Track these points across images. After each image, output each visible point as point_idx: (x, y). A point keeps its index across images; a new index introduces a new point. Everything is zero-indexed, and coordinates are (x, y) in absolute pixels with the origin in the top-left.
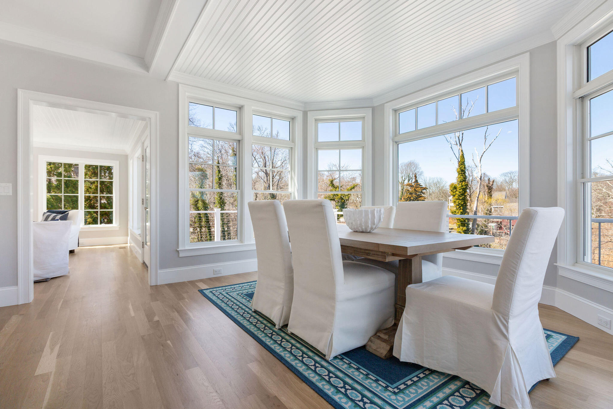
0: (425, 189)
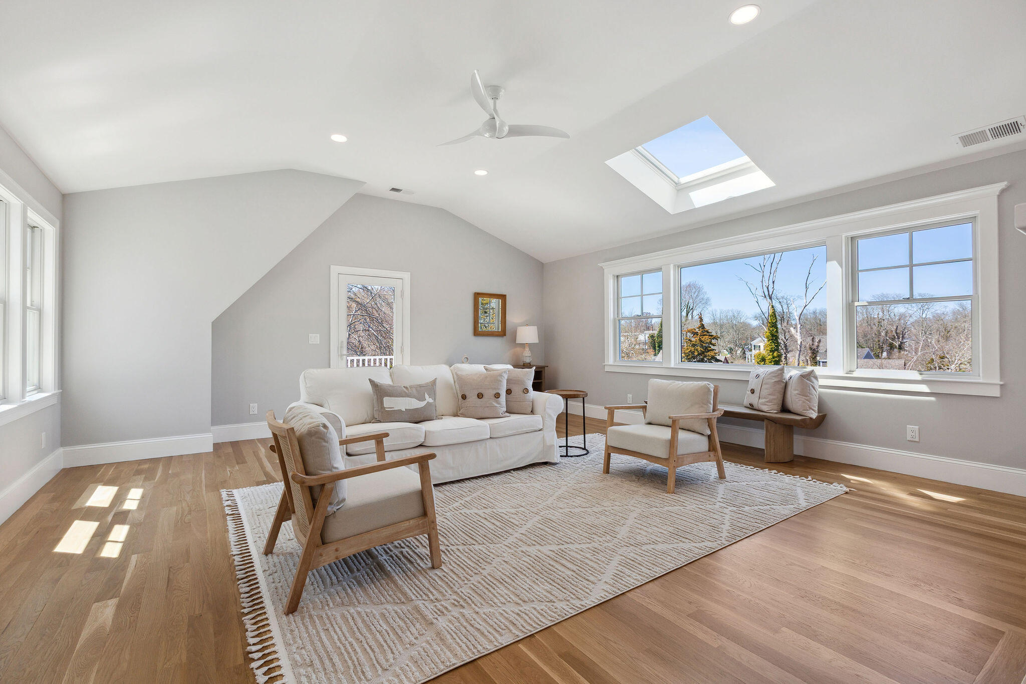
0: (716, 338)
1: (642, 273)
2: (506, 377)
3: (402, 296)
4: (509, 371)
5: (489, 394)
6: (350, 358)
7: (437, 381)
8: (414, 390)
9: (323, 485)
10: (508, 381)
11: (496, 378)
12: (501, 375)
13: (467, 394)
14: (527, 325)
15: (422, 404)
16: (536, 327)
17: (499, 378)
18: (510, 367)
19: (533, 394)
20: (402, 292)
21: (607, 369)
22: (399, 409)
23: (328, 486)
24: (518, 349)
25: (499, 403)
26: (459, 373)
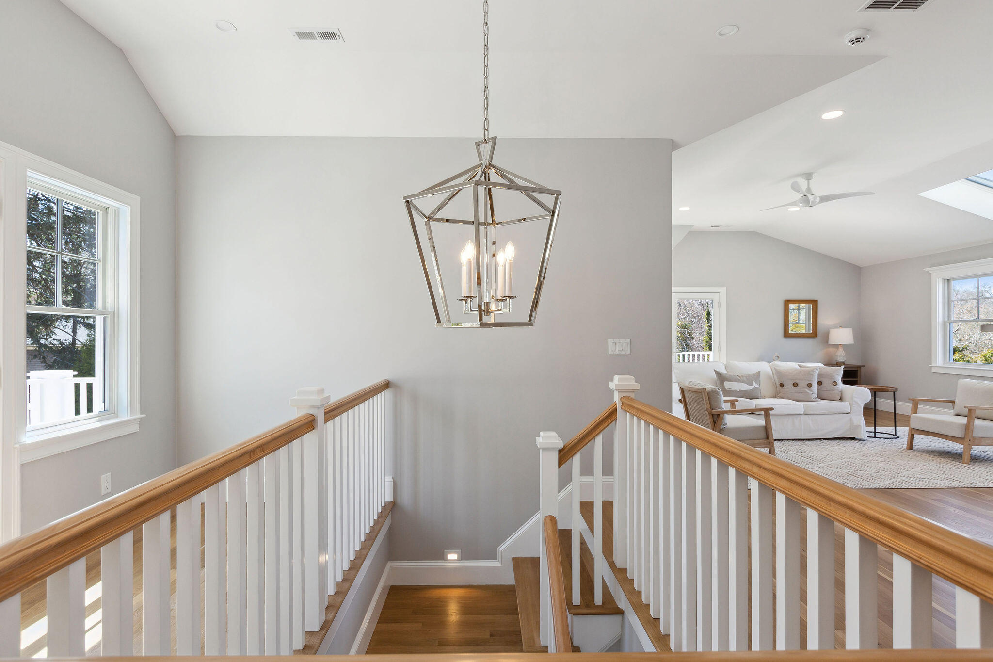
1: (979, 276)
2: (817, 372)
3: (719, 306)
4: (820, 368)
5: (802, 384)
6: (681, 354)
7: (761, 373)
8: (745, 378)
9: (719, 415)
10: (819, 375)
11: (810, 372)
12: (813, 371)
13: (784, 383)
14: (841, 327)
15: (750, 388)
16: (851, 329)
17: (811, 373)
18: (822, 365)
19: (841, 386)
20: (719, 304)
21: (934, 370)
22: (735, 389)
23: (721, 415)
24: (831, 350)
25: (811, 391)
26: (777, 368)
